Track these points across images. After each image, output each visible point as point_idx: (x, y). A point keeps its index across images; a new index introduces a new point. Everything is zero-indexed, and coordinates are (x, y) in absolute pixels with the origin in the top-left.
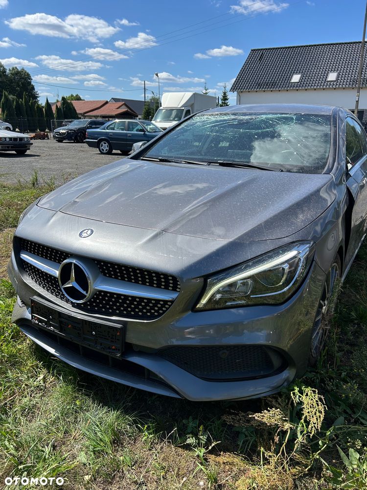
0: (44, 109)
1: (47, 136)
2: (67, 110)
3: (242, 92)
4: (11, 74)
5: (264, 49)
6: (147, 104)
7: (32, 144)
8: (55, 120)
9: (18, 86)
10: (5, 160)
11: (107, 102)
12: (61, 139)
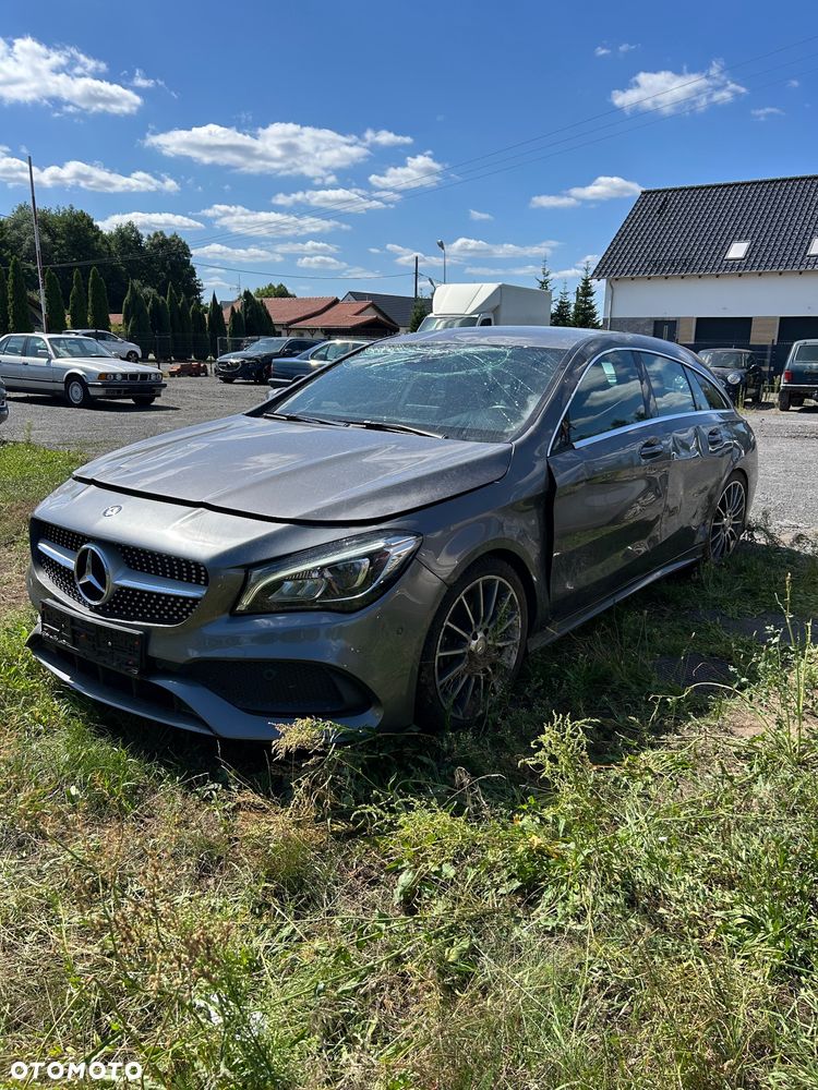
0: (206, 315)
1: (205, 370)
2: (253, 318)
3: (617, 279)
4: (152, 245)
5: (670, 191)
6: (419, 304)
7: (165, 386)
8: (228, 338)
9: (164, 268)
10: (109, 416)
11: (336, 301)
12: (229, 375)
